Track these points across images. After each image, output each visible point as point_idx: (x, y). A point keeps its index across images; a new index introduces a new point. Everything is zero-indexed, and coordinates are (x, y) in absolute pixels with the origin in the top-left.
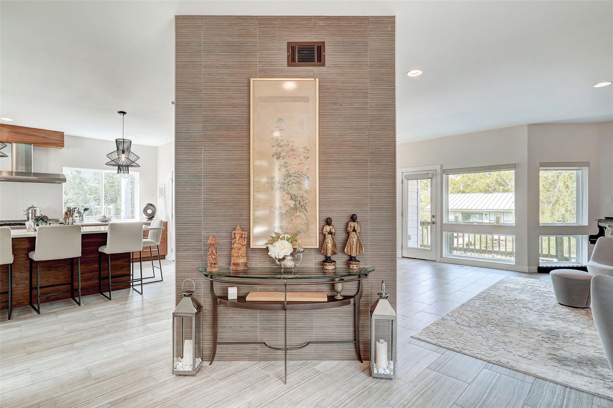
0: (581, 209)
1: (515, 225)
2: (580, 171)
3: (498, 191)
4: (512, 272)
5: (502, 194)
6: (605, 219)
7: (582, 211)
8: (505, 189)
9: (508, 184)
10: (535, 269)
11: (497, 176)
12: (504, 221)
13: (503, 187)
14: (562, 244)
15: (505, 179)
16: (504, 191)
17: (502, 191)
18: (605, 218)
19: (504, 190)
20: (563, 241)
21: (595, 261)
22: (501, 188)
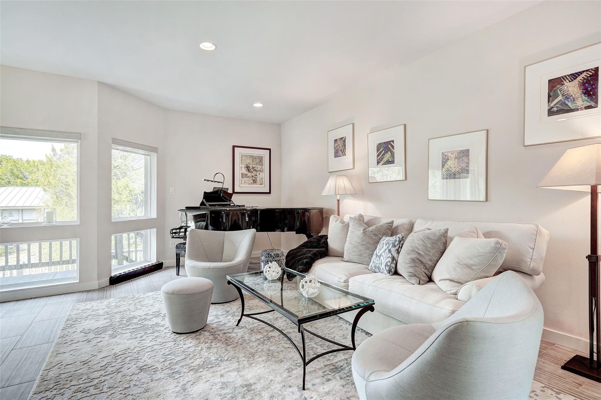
0: (149, 200)
1: (78, 223)
2: (149, 157)
3: (13, 185)
4: (75, 294)
5: (20, 188)
6: (185, 209)
7: (150, 201)
8: (24, 182)
9: (28, 177)
10: (107, 280)
11: (12, 166)
12: (23, 220)
13: (21, 181)
14: (121, 241)
15: (23, 171)
16: (23, 185)
17: (19, 185)
18: (186, 207)
19: (22, 183)
20: (122, 237)
21: (192, 259)
22: (19, 181)
